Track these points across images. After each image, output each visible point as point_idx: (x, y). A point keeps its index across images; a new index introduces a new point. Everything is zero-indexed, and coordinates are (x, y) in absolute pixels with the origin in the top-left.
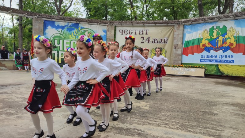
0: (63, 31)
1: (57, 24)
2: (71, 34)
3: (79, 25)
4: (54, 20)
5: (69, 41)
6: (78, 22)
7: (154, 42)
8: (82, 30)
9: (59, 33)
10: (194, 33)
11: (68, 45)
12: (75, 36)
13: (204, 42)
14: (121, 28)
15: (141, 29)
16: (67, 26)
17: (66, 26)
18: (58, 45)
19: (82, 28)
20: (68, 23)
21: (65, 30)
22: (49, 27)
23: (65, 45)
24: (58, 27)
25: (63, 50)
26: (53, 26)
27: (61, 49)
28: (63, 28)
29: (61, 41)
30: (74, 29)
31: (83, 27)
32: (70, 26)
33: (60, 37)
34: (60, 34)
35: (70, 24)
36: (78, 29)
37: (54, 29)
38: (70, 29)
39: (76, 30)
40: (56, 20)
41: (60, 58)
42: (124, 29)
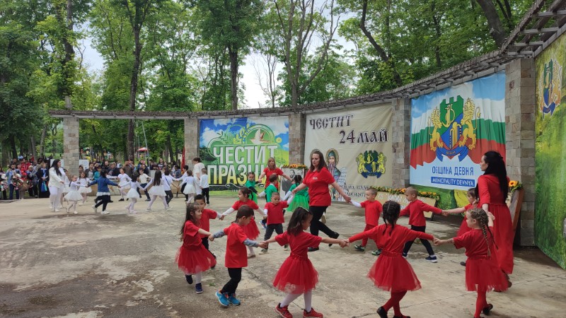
0: (224, 132)
1: (216, 123)
2: (235, 136)
3: (248, 119)
4: (212, 117)
5: (232, 149)
6: (246, 116)
7: (360, 140)
8: (252, 128)
9: (219, 136)
10: (423, 116)
11: (232, 155)
12: (240, 140)
14: (313, 117)
15: (342, 114)
16: (230, 124)
17: (228, 124)
18: (219, 156)
19: (252, 125)
20: (232, 119)
21: (227, 132)
22: (207, 129)
23: (228, 155)
24: (219, 127)
25: (225, 164)
26: (212, 127)
27: (222, 162)
28: (224, 127)
29: (222, 149)
30: (239, 128)
31: (253, 122)
32: (235, 124)
33: (220, 143)
34: (220, 138)
35: (234, 120)
36: (246, 127)
37: (213, 131)
38: (234, 129)
39: (242, 129)
40: (215, 117)
41: (221, 175)
42: (316, 117)
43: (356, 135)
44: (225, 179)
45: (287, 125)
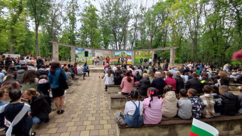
1: (78, 49)
3: (85, 49)
10: (117, 53)
11: (82, 56)
12: (83, 53)
13: (120, 56)
14: (97, 51)
15: (103, 51)
21: (81, 51)
24: (79, 50)
26: (77, 50)
27: (79, 57)
28: (80, 50)
29: (79, 55)
33: (79, 53)
41: (79, 60)
42: (98, 51)
43: (106, 54)
44: (80, 61)
45: (91, 51)
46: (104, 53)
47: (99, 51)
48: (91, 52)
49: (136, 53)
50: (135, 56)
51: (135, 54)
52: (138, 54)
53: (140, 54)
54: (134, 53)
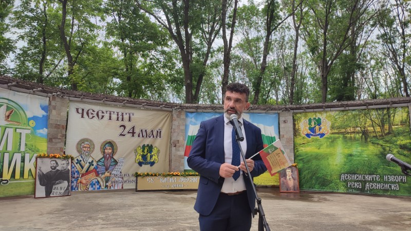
7: (141, 135)
15: (120, 111)
42: (87, 107)
43: (137, 131)
45: (43, 108)
46: (126, 123)
47: (97, 108)
48: (41, 113)
49: (303, 126)
50: (299, 140)
51: (296, 132)
52: (312, 130)
53: (326, 127)
54: (290, 125)
